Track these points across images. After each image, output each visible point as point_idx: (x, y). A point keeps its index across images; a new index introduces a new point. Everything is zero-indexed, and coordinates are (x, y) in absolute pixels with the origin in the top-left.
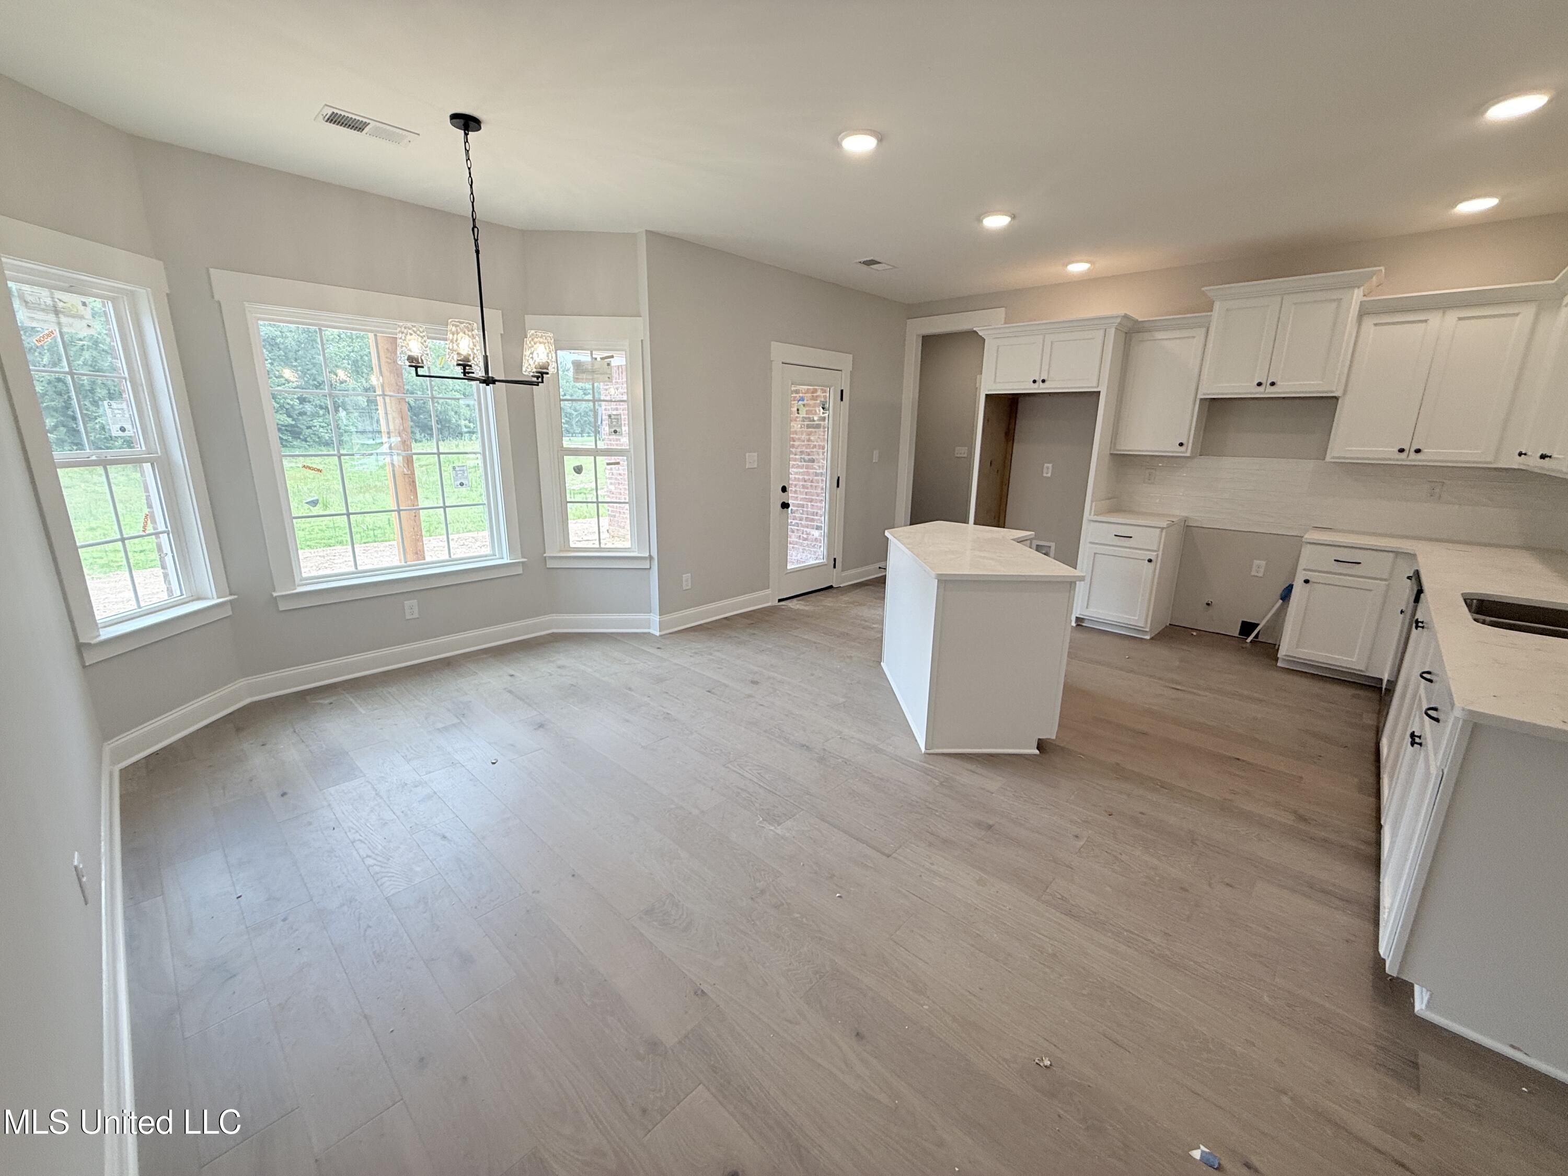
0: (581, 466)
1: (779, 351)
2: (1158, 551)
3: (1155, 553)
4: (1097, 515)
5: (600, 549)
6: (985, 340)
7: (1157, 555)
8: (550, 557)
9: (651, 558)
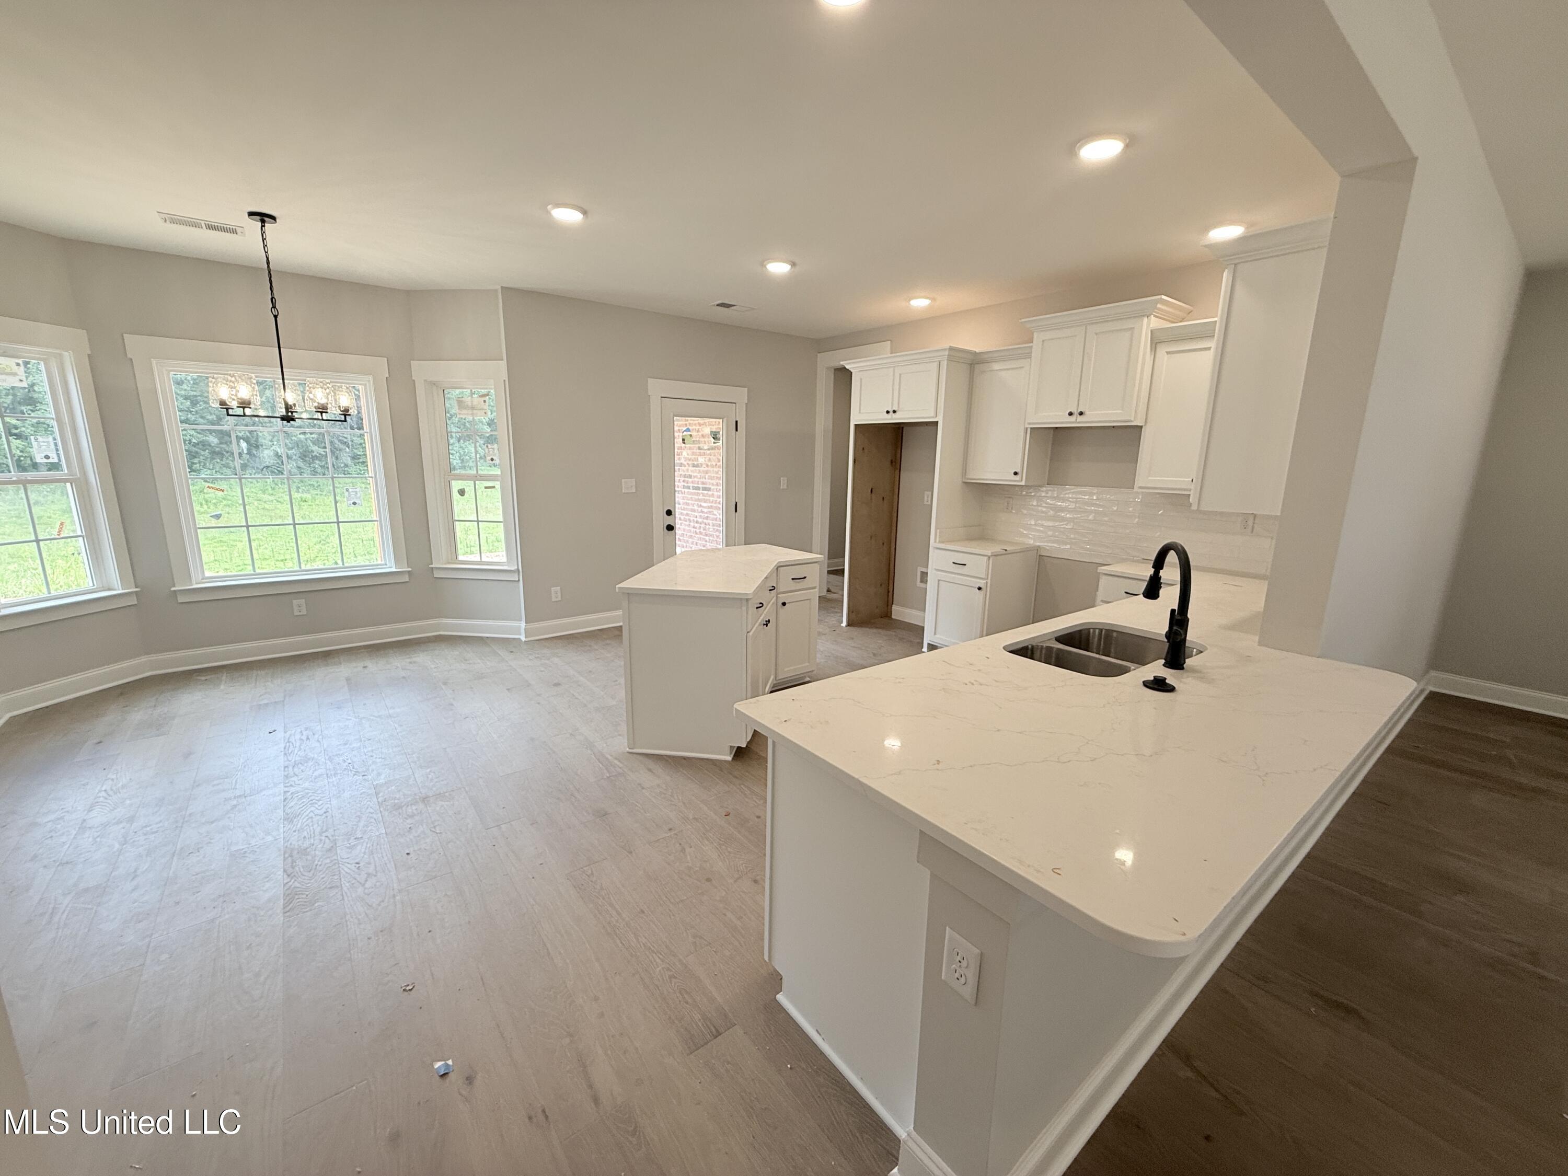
0: (464, 489)
1: (656, 388)
2: (987, 579)
3: (985, 581)
4: (943, 542)
5: (481, 563)
6: (852, 373)
7: (987, 582)
8: (437, 568)
9: (518, 570)
